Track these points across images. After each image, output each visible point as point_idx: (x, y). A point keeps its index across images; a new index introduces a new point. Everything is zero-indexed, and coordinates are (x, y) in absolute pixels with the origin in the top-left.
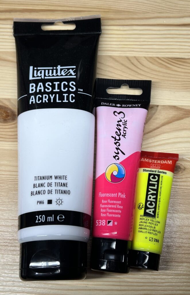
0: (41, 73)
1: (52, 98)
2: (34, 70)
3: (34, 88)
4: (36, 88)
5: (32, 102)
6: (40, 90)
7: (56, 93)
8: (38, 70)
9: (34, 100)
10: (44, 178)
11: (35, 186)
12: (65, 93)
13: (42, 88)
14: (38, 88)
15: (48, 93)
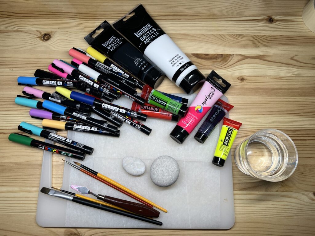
0: (140, 33)
1: (151, 37)
2: (137, 34)
3: (142, 39)
4: (143, 38)
5: (146, 43)
6: (145, 38)
7: (151, 35)
8: (138, 33)
9: (146, 42)
10: (172, 59)
11: (171, 63)
12: (154, 33)
13: (145, 37)
14: (144, 38)
15: (149, 37)
